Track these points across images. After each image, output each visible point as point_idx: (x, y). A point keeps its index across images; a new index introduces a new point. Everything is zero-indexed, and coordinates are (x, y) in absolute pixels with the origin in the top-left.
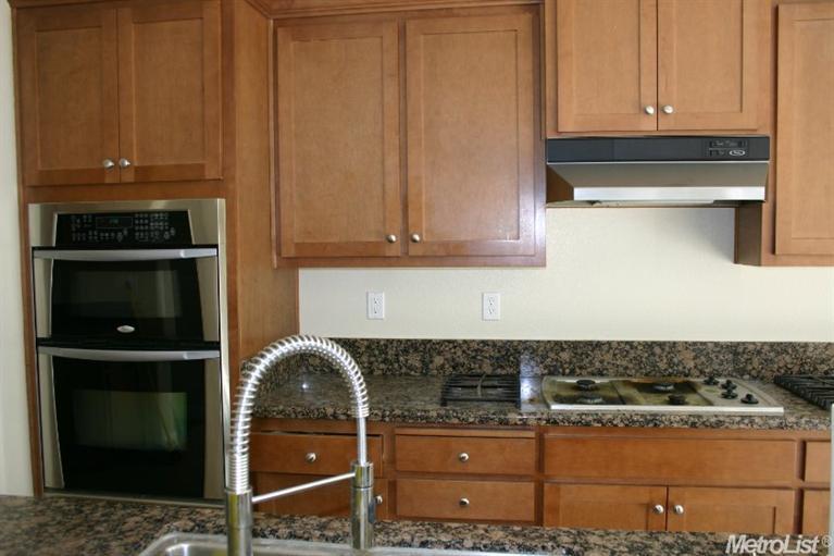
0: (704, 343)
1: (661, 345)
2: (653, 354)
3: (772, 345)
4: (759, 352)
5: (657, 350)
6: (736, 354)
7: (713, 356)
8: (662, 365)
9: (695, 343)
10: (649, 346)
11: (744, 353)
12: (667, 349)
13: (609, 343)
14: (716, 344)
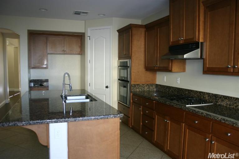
0: (210, 93)
1: (202, 92)
2: (200, 95)
3: (224, 96)
4: (221, 98)
5: (201, 94)
6: (216, 97)
7: (211, 97)
8: (202, 98)
9: (208, 93)
10: (200, 92)
11: (217, 97)
12: (203, 94)
13: (194, 91)
14: (212, 94)
